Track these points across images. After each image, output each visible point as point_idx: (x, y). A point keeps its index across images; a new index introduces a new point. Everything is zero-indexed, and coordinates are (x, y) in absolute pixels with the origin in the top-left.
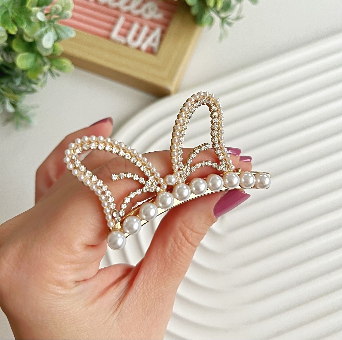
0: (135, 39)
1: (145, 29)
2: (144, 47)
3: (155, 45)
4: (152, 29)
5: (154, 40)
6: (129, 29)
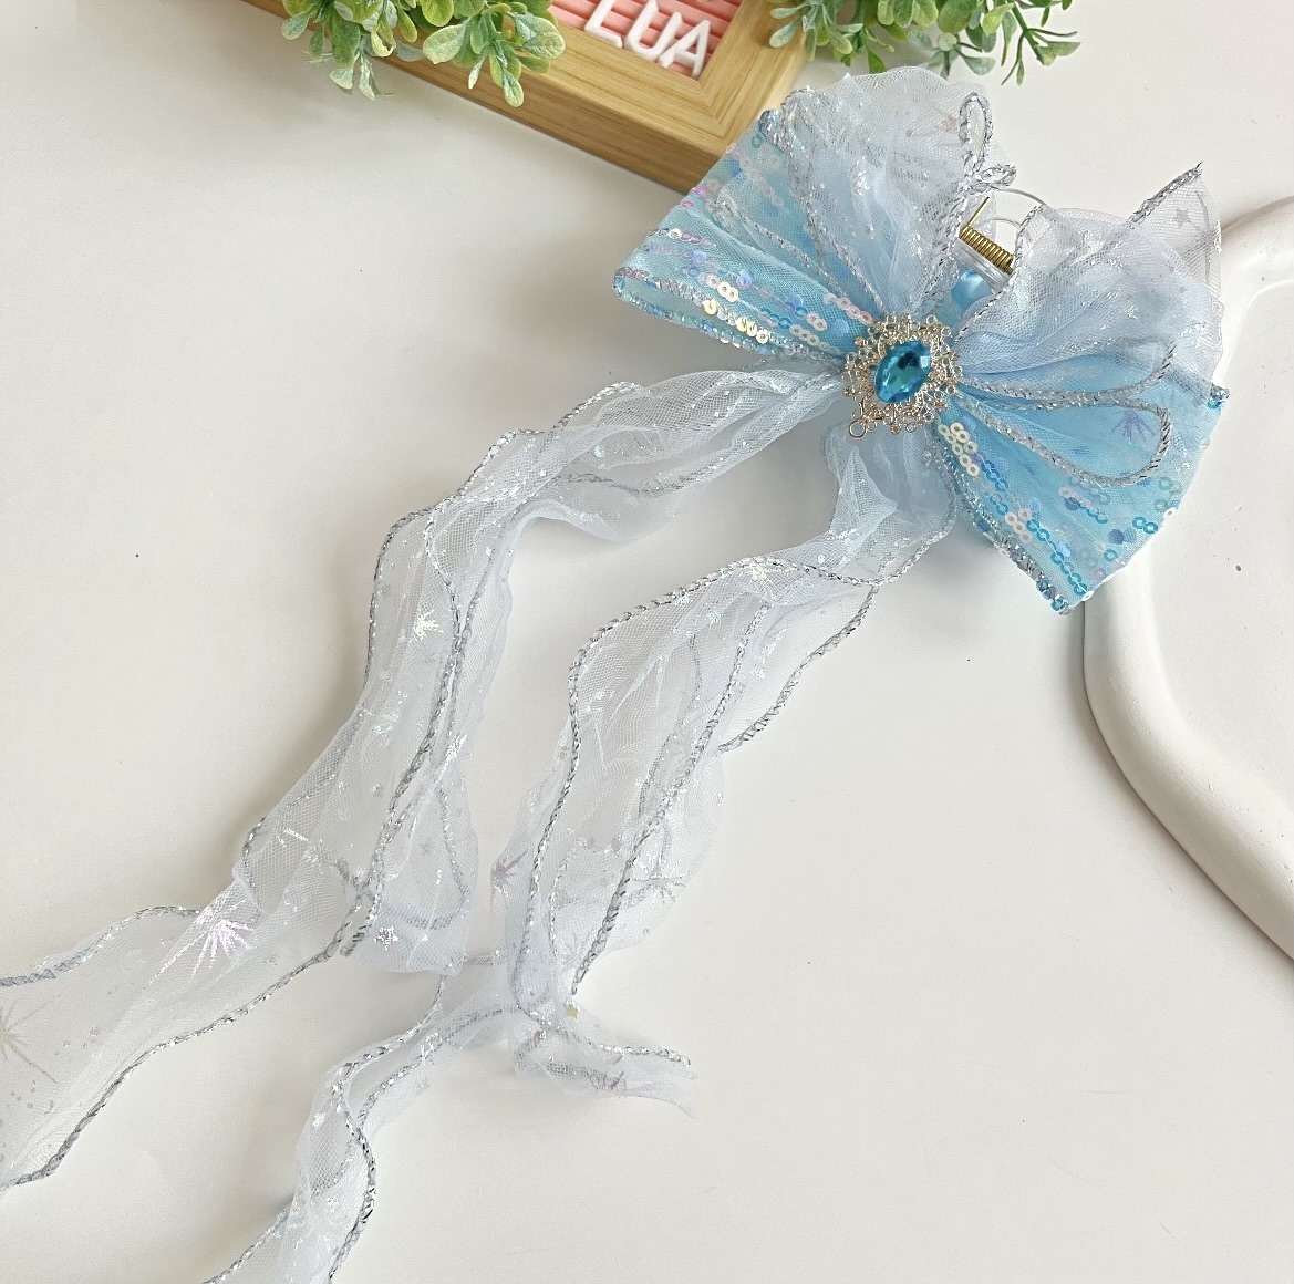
1: (675, 23)
2: (667, 60)
3: (698, 58)
4: (690, 23)
5: (693, 48)
6: (633, 18)
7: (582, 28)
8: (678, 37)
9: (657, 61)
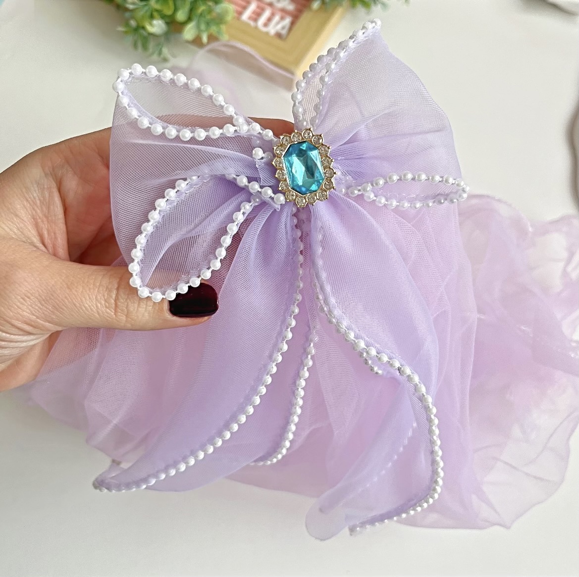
0: (266, 25)
1: (277, 18)
2: (273, 32)
3: (284, 32)
4: (282, 18)
5: (283, 28)
6: (259, 15)
7: (239, 18)
9: (268, 33)
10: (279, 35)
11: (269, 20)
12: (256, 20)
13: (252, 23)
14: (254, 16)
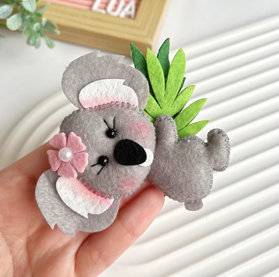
0: (114, 10)
2: (122, 15)
3: (132, 13)
5: (130, 10)
7: (91, 10)
8: (124, 7)
9: (118, 16)
10: (129, 17)
11: (116, 6)
12: (105, 9)
13: (103, 12)
14: (103, 6)
